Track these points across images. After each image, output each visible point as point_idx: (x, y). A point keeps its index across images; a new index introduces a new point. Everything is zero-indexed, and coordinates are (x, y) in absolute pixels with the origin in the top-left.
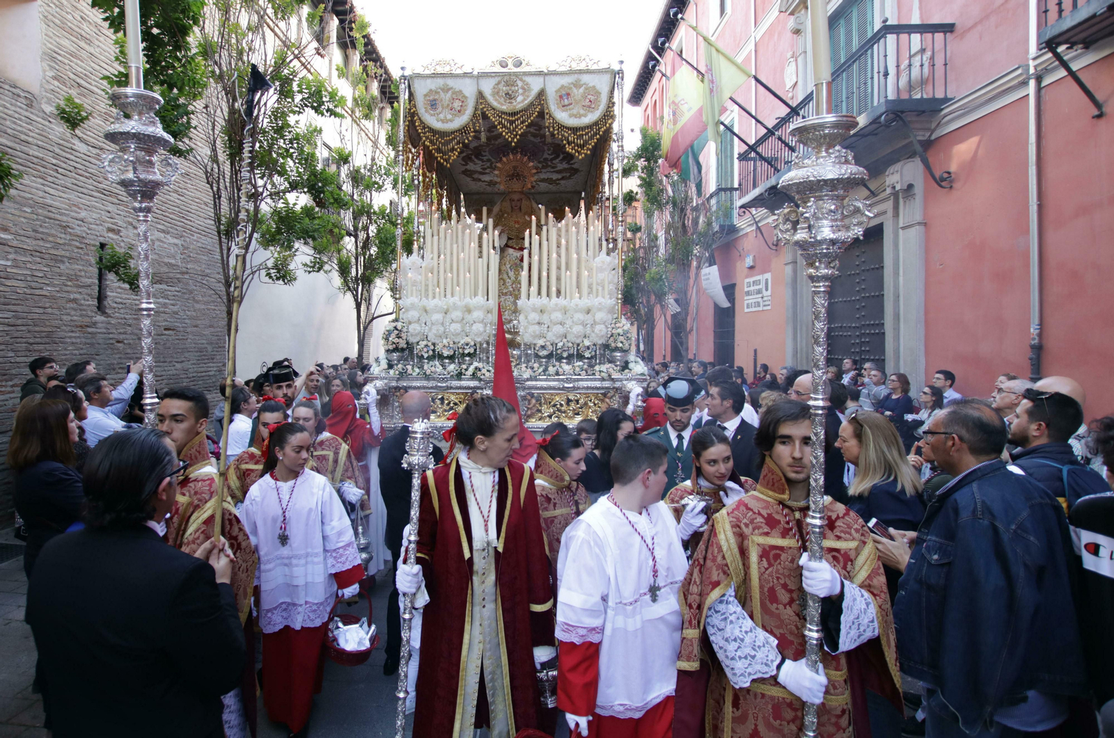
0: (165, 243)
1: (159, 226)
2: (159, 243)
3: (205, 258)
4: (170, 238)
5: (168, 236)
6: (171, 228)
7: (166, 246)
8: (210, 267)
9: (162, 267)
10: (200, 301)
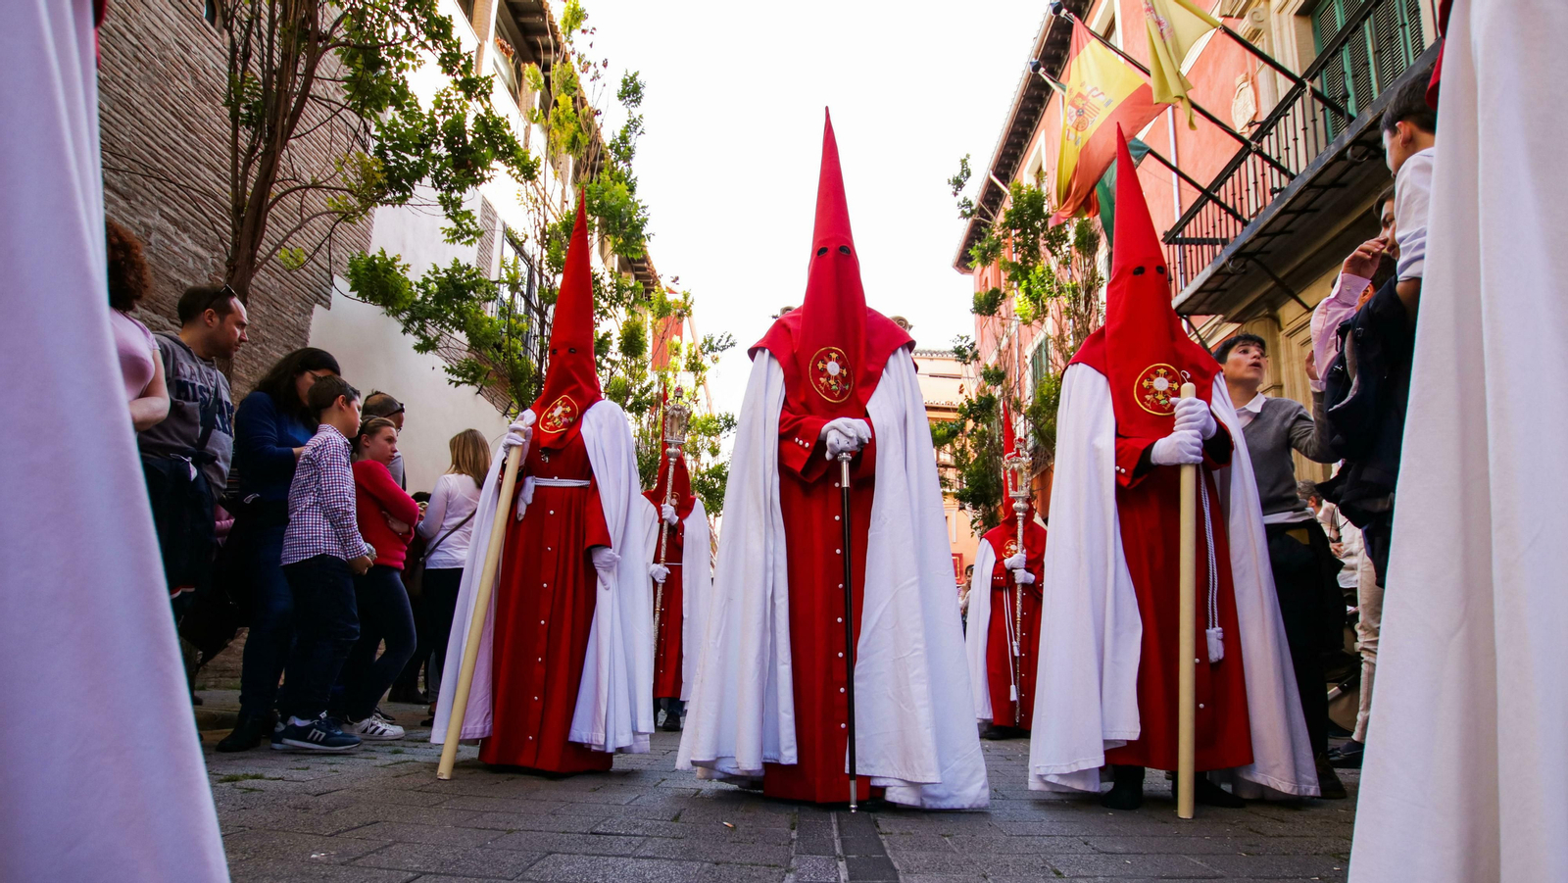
0: (176, 244)
1: (166, 209)
2: (160, 237)
3: (264, 309)
4: (189, 241)
5: (185, 236)
6: (193, 224)
7: (176, 249)
8: (270, 328)
9: (163, 283)
10: (243, 379)
